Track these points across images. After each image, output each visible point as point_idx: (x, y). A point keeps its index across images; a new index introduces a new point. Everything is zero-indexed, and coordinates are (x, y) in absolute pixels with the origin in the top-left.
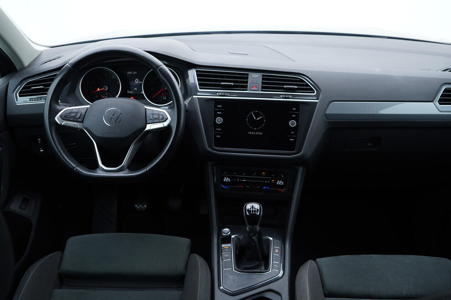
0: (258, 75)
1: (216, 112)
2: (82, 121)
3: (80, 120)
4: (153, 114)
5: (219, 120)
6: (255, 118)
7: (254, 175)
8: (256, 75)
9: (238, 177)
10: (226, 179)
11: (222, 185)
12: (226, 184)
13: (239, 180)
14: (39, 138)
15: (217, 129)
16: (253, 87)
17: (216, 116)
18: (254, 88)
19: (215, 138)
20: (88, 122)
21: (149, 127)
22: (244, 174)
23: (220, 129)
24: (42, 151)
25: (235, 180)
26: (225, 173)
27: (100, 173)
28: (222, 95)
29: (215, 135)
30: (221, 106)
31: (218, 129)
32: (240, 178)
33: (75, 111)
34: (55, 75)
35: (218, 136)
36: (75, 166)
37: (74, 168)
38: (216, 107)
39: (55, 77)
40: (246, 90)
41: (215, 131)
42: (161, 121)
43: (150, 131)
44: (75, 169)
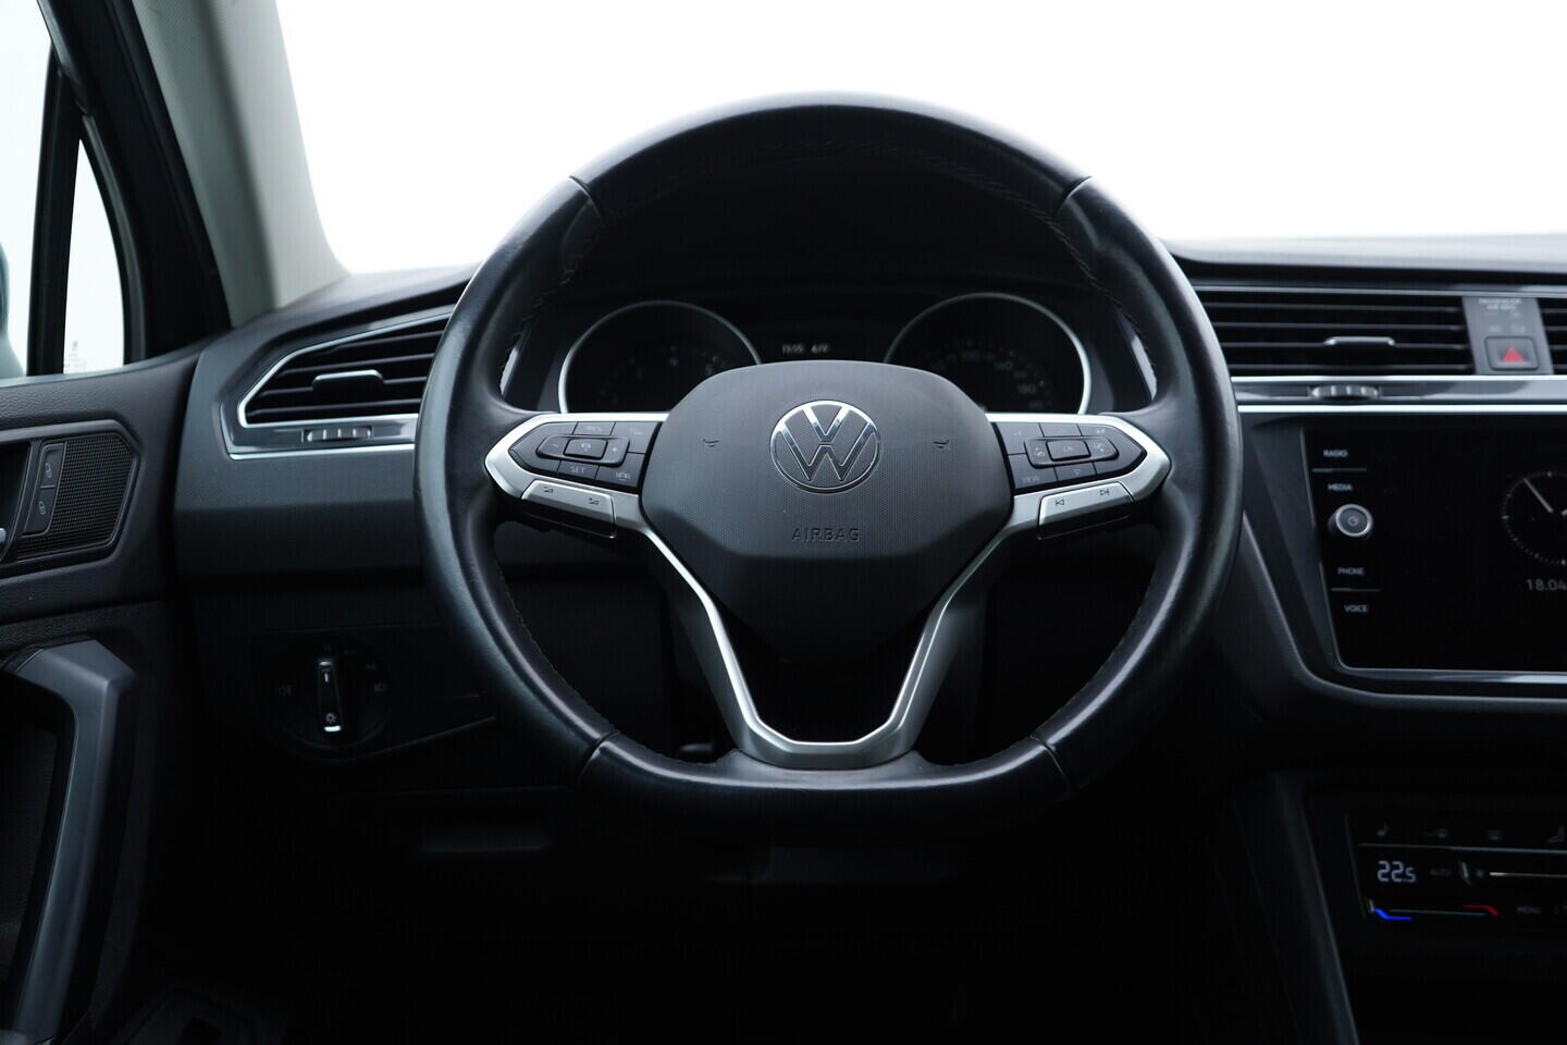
0: (1518, 301)
1: (1319, 483)
2: (634, 484)
3: (622, 476)
4: (1047, 441)
5: (1353, 521)
6: (1550, 509)
7: (1551, 841)
8: (1504, 301)
9: (1466, 857)
10: (1391, 871)
11: (1371, 903)
12: (1390, 895)
13: (1472, 872)
14: (325, 656)
15: (1341, 570)
16: (1503, 355)
17: (1327, 504)
18: (1509, 359)
19: (1342, 620)
20: (672, 488)
21: (1030, 509)
22: (1495, 838)
23: (1360, 571)
24: (337, 728)
25: (1445, 872)
26: (1381, 833)
27: (750, 775)
28: (1341, 393)
29: (1337, 602)
30: (1342, 453)
31: (1348, 571)
32: (1475, 861)
33: (591, 430)
34: (440, 325)
35: (1356, 609)
36: (596, 735)
37: (594, 744)
38: (1315, 459)
39: (443, 332)
40: (1471, 372)
41: (1333, 579)
42: (1102, 467)
43: (1034, 530)
44: (597, 752)
